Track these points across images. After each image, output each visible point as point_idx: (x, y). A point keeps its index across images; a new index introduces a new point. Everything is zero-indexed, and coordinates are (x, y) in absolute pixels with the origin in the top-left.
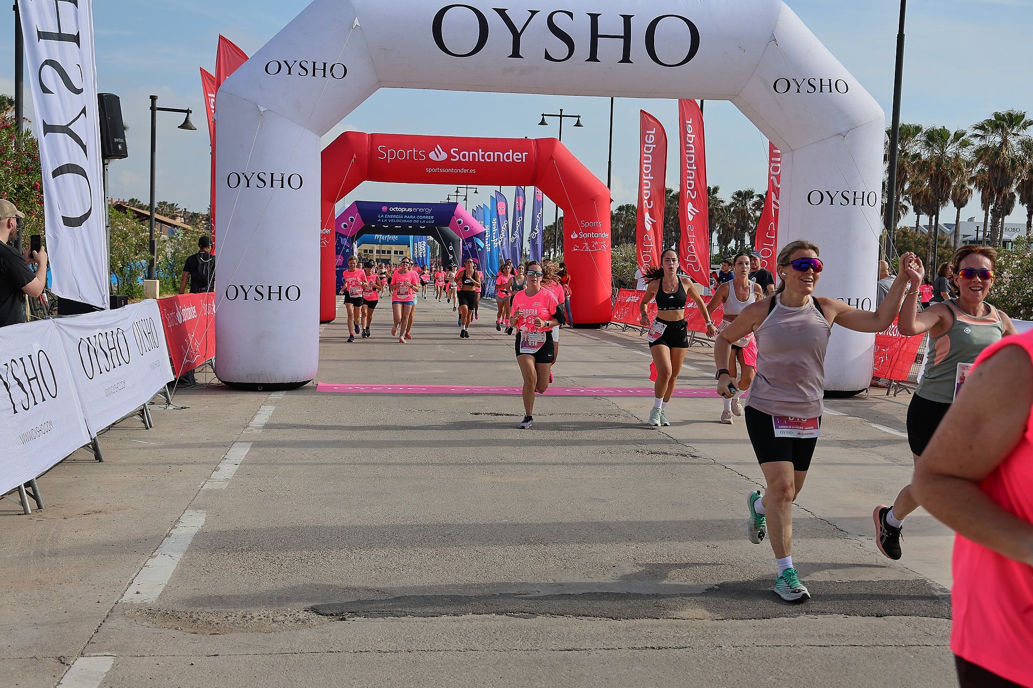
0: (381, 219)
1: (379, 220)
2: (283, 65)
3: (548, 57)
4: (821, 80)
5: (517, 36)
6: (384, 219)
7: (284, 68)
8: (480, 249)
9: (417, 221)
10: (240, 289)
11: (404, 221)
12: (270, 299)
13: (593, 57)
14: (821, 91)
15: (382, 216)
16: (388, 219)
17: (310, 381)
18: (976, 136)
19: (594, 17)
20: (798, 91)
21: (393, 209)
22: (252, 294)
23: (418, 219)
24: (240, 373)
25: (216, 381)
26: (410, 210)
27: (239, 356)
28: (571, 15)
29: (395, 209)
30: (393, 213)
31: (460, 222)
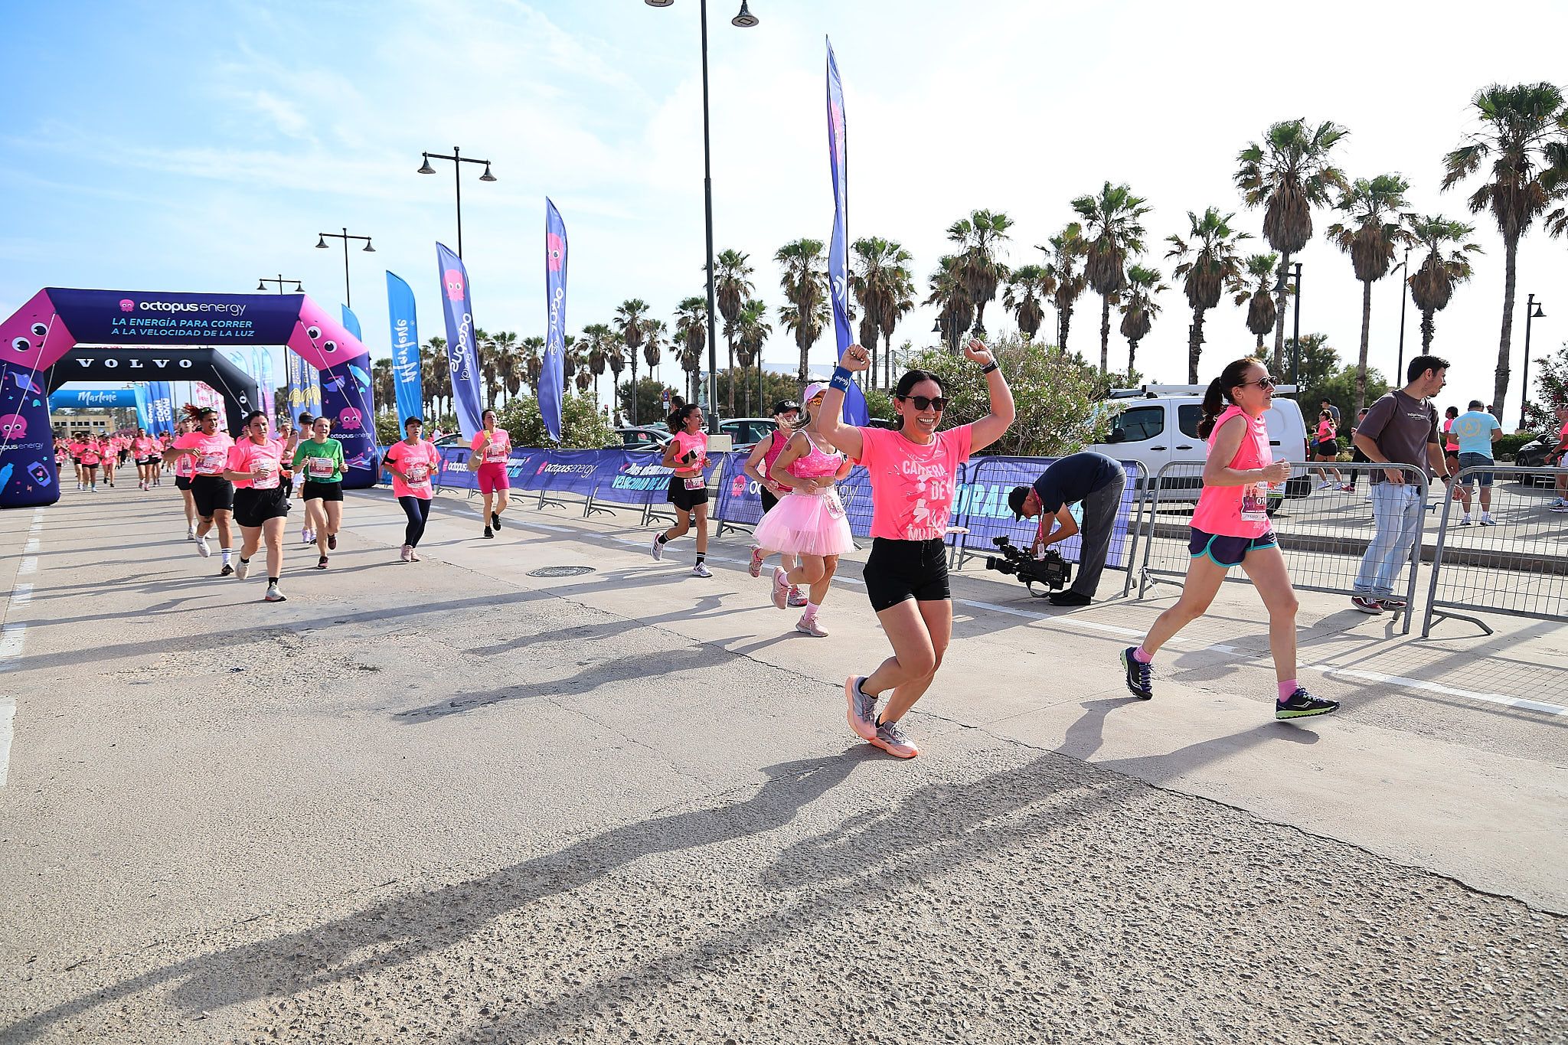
0: (120, 328)
1: (116, 331)
6: (129, 328)
9: (213, 333)
11: (181, 333)
15: (123, 321)
16: (137, 328)
18: (954, 238)
21: (150, 306)
23: (214, 329)
26: (192, 308)
29: (153, 306)
30: (150, 314)
31: (314, 334)
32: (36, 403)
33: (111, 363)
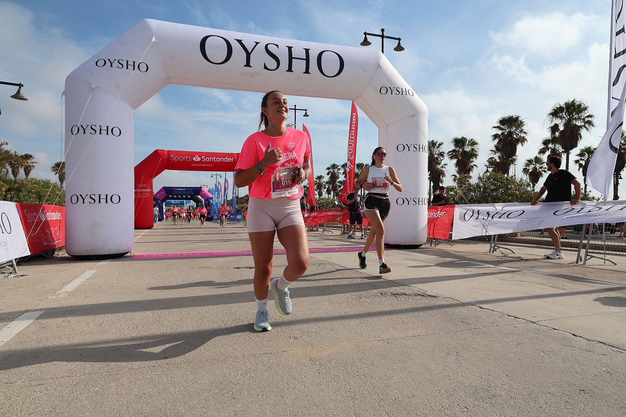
0: (173, 193)
2: (107, 62)
3: (265, 67)
4: (402, 88)
5: (248, 55)
6: (175, 193)
7: (108, 63)
8: (211, 203)
9: (187, 194)
10: (79, 197)
11: (182, 194)
12: (100, 202)
13: (290, 70)
14: (402, 94)
16: (176, 193)
17: (129, 252)
19: (290, 49)
20: (392, 94)
21: (178, 189)
22: (88, 200)
24: (81, 249)
25: (67, 255)
26: (184, 189)
27: (80, 239)
28: (277, 46)
30: (178, 191)
31: (203, 194)
32: (160, 205)
33: (175, 196)
